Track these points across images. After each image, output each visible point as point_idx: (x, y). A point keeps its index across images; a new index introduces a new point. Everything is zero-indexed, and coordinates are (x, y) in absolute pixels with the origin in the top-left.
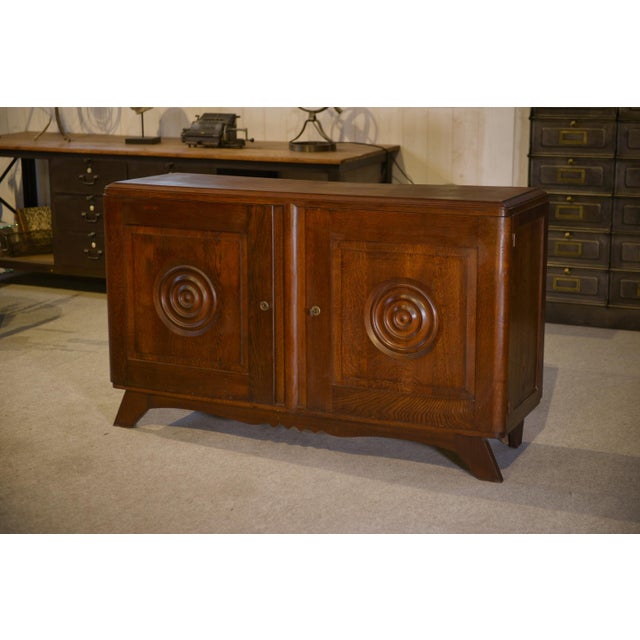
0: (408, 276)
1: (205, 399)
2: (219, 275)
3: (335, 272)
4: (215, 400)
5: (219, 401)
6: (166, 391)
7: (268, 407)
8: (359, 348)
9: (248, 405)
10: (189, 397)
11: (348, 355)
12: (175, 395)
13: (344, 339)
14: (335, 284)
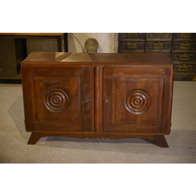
0: (140, 88)
1: (64, 132)
2: (70, 92)
3: (114, 88)
4: (68, 132)
5: (70, 133)
6: (49, 131)
7: (88, 133)
8: (122, 112)
9: (81, 133)
10: (58, 132)
11: (118, 114)
12: (52, 132)
13: (116, 109)
14: (114, 92)
